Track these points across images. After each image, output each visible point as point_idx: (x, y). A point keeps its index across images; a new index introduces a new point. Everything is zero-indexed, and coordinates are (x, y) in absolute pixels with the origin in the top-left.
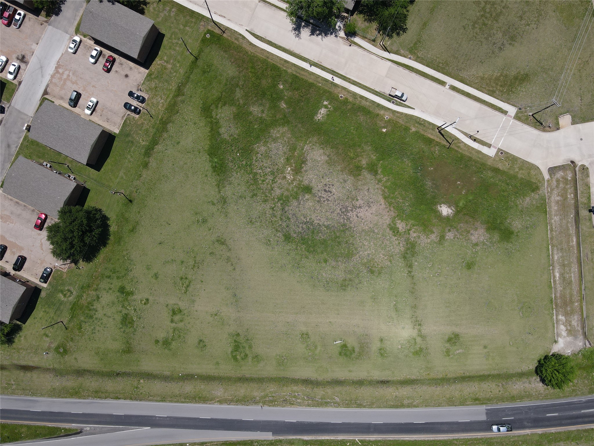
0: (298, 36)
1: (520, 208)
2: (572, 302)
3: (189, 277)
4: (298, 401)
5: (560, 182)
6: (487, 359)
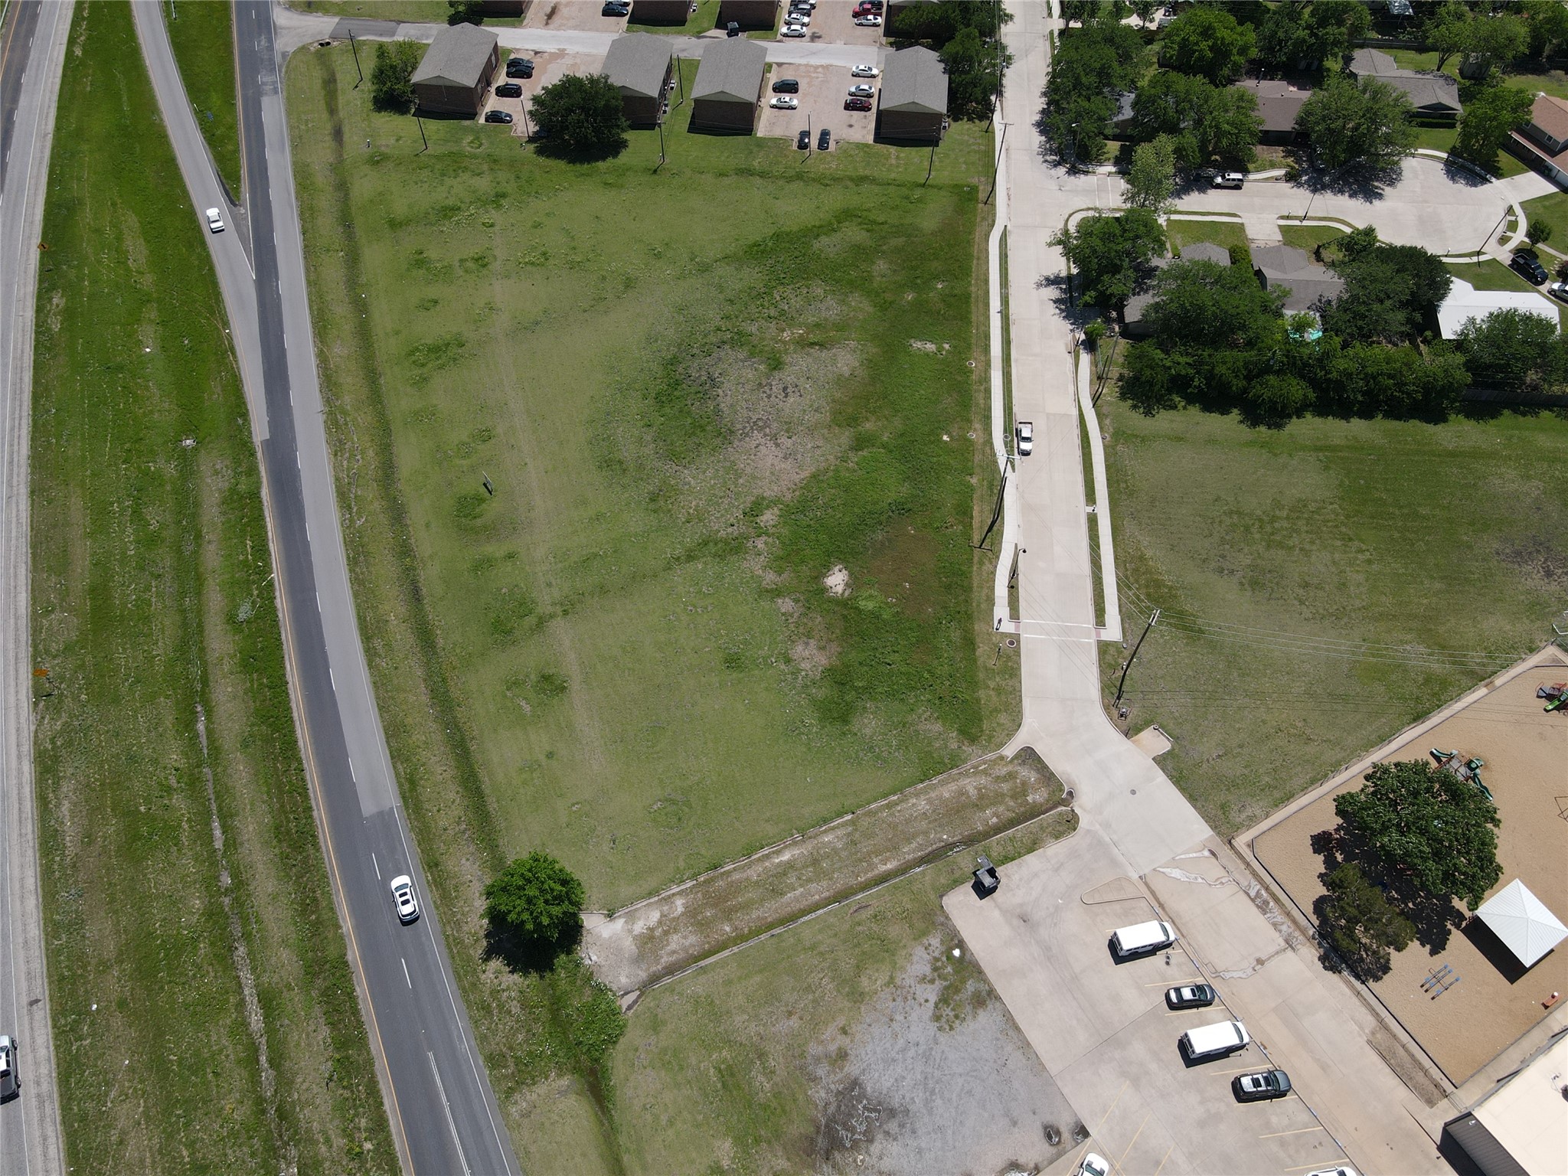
0: (1039, 285)
1: (910, 719)
2: (728, 914)
3: (551, 261)
4: (345, 463)
5: (1011, 782)
6: (521, 770)
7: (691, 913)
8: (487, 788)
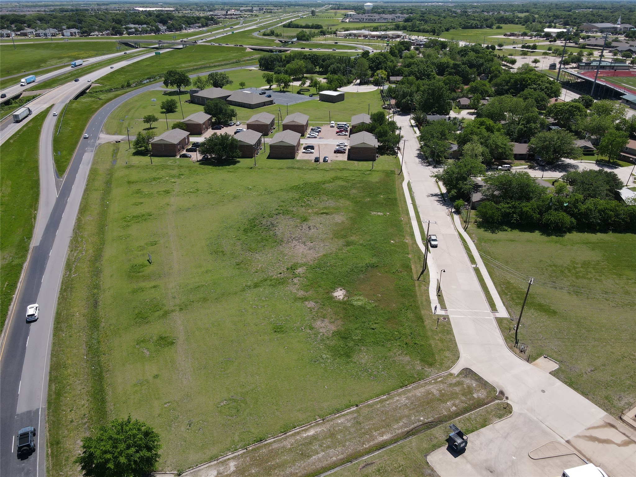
3: (200, 191)
4: (75, 254)
5: (460, 386)
6: (135, 385)
7: (240, 471)
8: (109, 398)
